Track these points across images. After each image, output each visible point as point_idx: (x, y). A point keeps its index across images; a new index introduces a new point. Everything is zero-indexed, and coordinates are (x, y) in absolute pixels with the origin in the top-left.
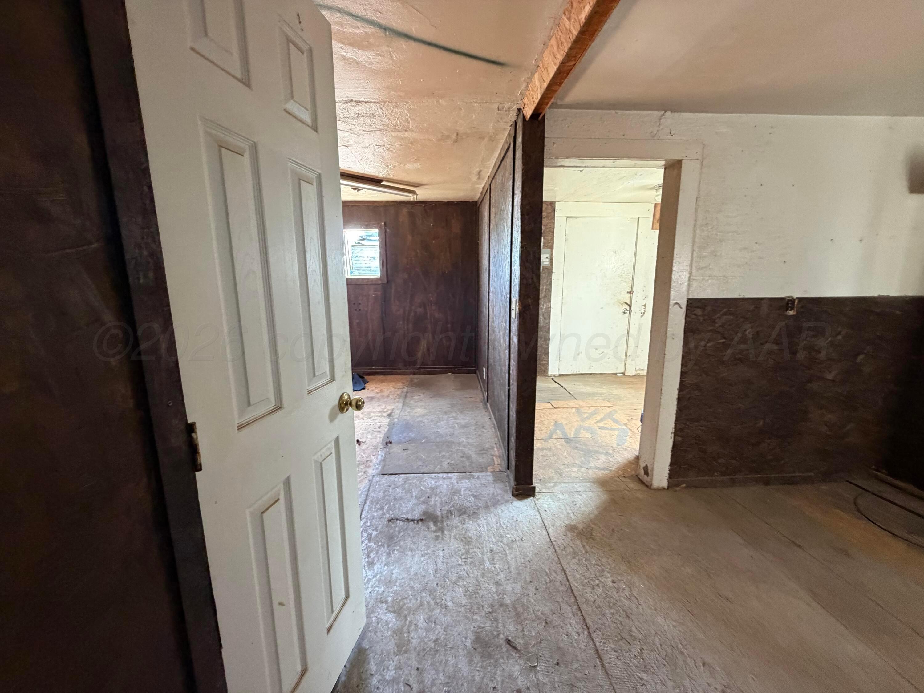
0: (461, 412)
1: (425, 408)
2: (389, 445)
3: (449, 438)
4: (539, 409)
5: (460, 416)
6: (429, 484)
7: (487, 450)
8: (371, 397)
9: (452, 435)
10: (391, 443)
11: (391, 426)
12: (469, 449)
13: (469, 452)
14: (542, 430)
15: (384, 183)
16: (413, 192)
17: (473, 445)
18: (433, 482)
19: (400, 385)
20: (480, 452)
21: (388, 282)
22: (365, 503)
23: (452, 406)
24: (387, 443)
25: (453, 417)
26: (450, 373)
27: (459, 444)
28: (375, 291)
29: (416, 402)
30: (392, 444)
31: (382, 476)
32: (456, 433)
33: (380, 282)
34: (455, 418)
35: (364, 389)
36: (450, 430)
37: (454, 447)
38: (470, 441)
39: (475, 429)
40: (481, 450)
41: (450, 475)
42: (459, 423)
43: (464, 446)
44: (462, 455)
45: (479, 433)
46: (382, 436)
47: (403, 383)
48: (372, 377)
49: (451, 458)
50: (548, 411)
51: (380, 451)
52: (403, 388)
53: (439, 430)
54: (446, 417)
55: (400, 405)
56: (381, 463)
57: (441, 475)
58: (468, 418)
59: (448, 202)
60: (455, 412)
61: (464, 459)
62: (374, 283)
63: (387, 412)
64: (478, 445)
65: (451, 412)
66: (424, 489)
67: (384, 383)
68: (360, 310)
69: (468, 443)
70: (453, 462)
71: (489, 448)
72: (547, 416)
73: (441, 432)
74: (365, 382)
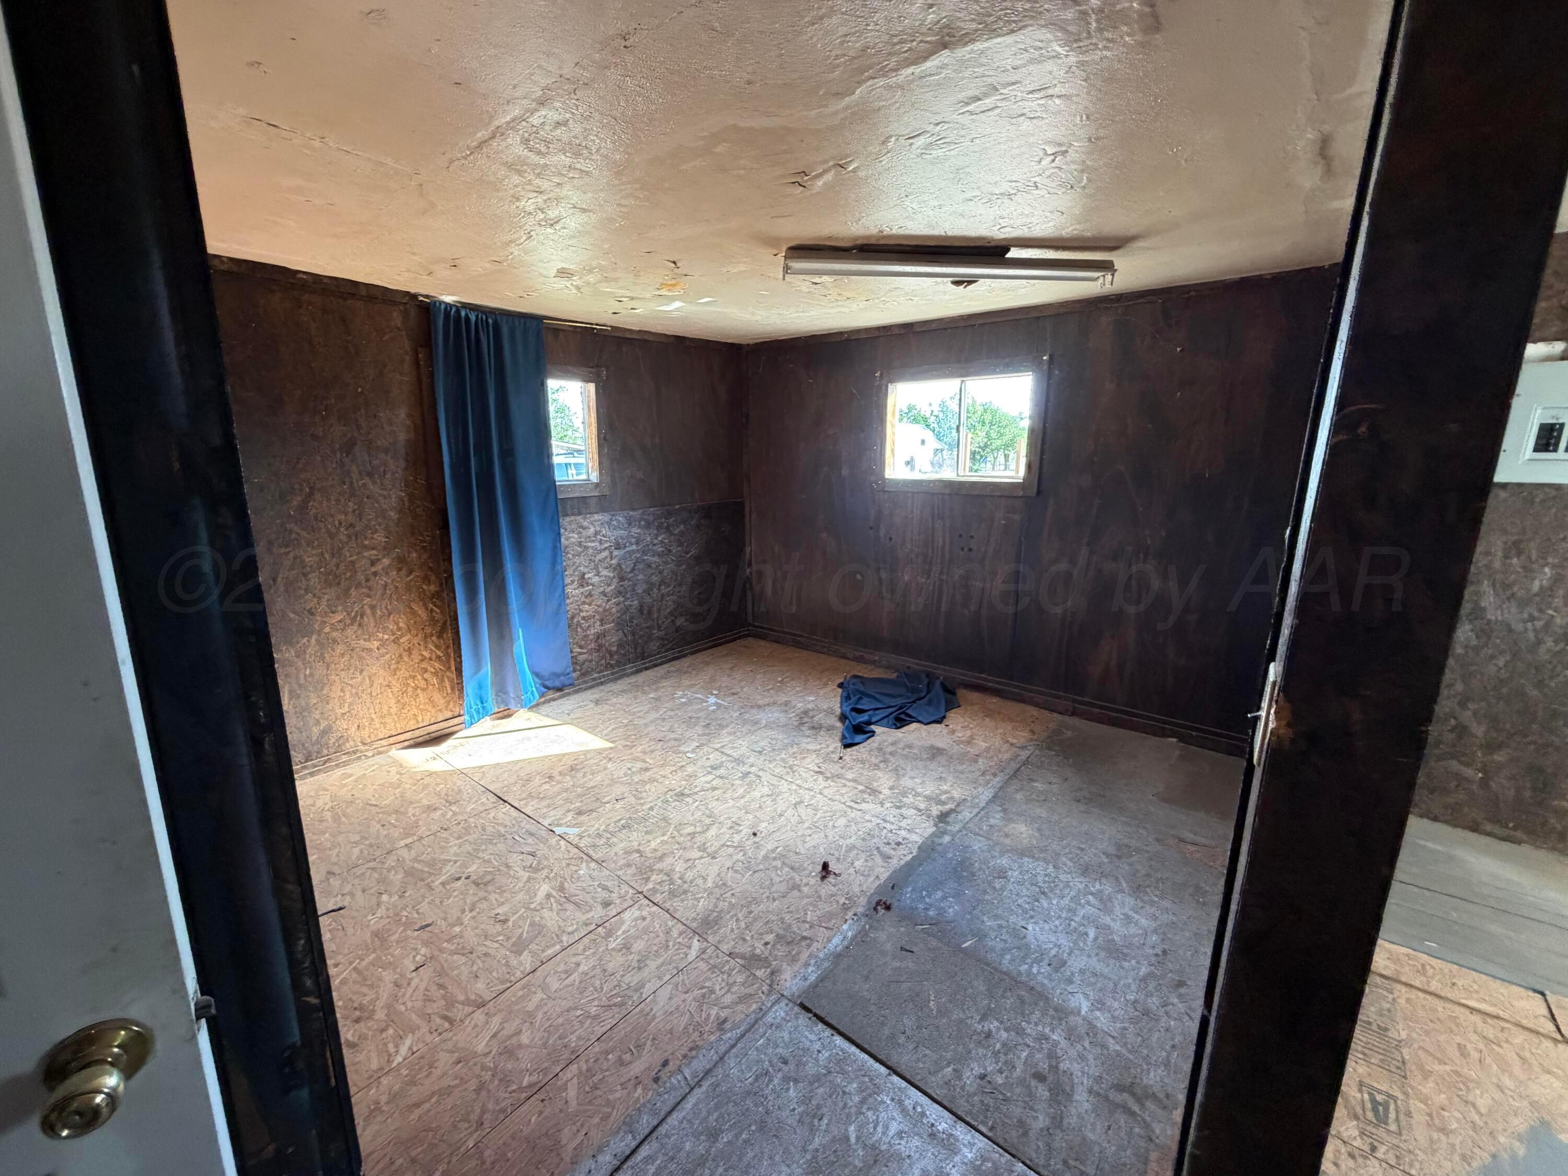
0: (1138, 890)
1: (1039, 830)
2: (882, 911)
3: (1040, 971)
4: (1472, 1010)
5: (1124, 903)
6: (880, 1129)
7: (1139, 1101)
8: (938, 749)
9: (1059, 964)
10: (888, 908)
11: (928, 850)
12: (1082, 1057)
13: (1076, 1068)
14: (1443, 1130)
15: (1014, 253)
16: (1107, 266)
17: (1104, 1046)
18: (894, 1127)
19: (1022, 736)
20: (1112, 1095)
21: (1039, 492)
22: (699, 1084)
23: (1121, 852)
24: (878, 903)
25: (1098, 895)
26: (1175, 740)
27: (1062, 1013)
28: (1008, 512)
29: (1029, 800)
30: (888, 913)
31: (797, 1009)
32: (1077, 963)
33: (1021, 493)
34: (1105, 904)
35: (939, 721)
36: (1064, 941)
37: (1034, 1018)
38: (1102, 1020)
39: (1144, 979)
40: (1120, 1088)
41: (961, 1131)
42: (1108, 927)
43: (1071, 1035)
44: (1044, 1066)
45: (1154, 1002)
46: (884, 875)
47: (1032, 732)
48: (975, 696)
49: (1002, 1058)
50: (1519, 1038)
51: (850, 922)
52: (1023, 748)
53: (1030, 927)
54: (1079, 883)
55: (986, 794)
56: (826, 964)
57: (934, 1112)
58: (1144, 922)
59: (1242, 279)
60: (1117, 879)
61: (1042, 1092)
62: (1006, 494)
63: (943, 803)
64: (1118, 1054)
65: (1103, 875)
66: (853, 1140)
67: (987, 720)
68: (970, 550)
69: (1091, 1026)
70: (1000, 1080)
71: (1154, 1096)
72: (1504, 1066)
73: (1030, 938)
74: (951, 705)
